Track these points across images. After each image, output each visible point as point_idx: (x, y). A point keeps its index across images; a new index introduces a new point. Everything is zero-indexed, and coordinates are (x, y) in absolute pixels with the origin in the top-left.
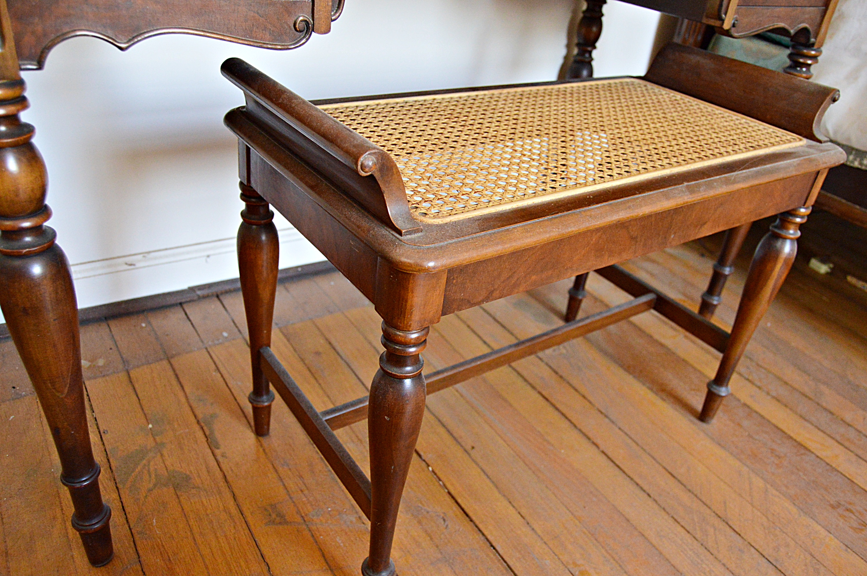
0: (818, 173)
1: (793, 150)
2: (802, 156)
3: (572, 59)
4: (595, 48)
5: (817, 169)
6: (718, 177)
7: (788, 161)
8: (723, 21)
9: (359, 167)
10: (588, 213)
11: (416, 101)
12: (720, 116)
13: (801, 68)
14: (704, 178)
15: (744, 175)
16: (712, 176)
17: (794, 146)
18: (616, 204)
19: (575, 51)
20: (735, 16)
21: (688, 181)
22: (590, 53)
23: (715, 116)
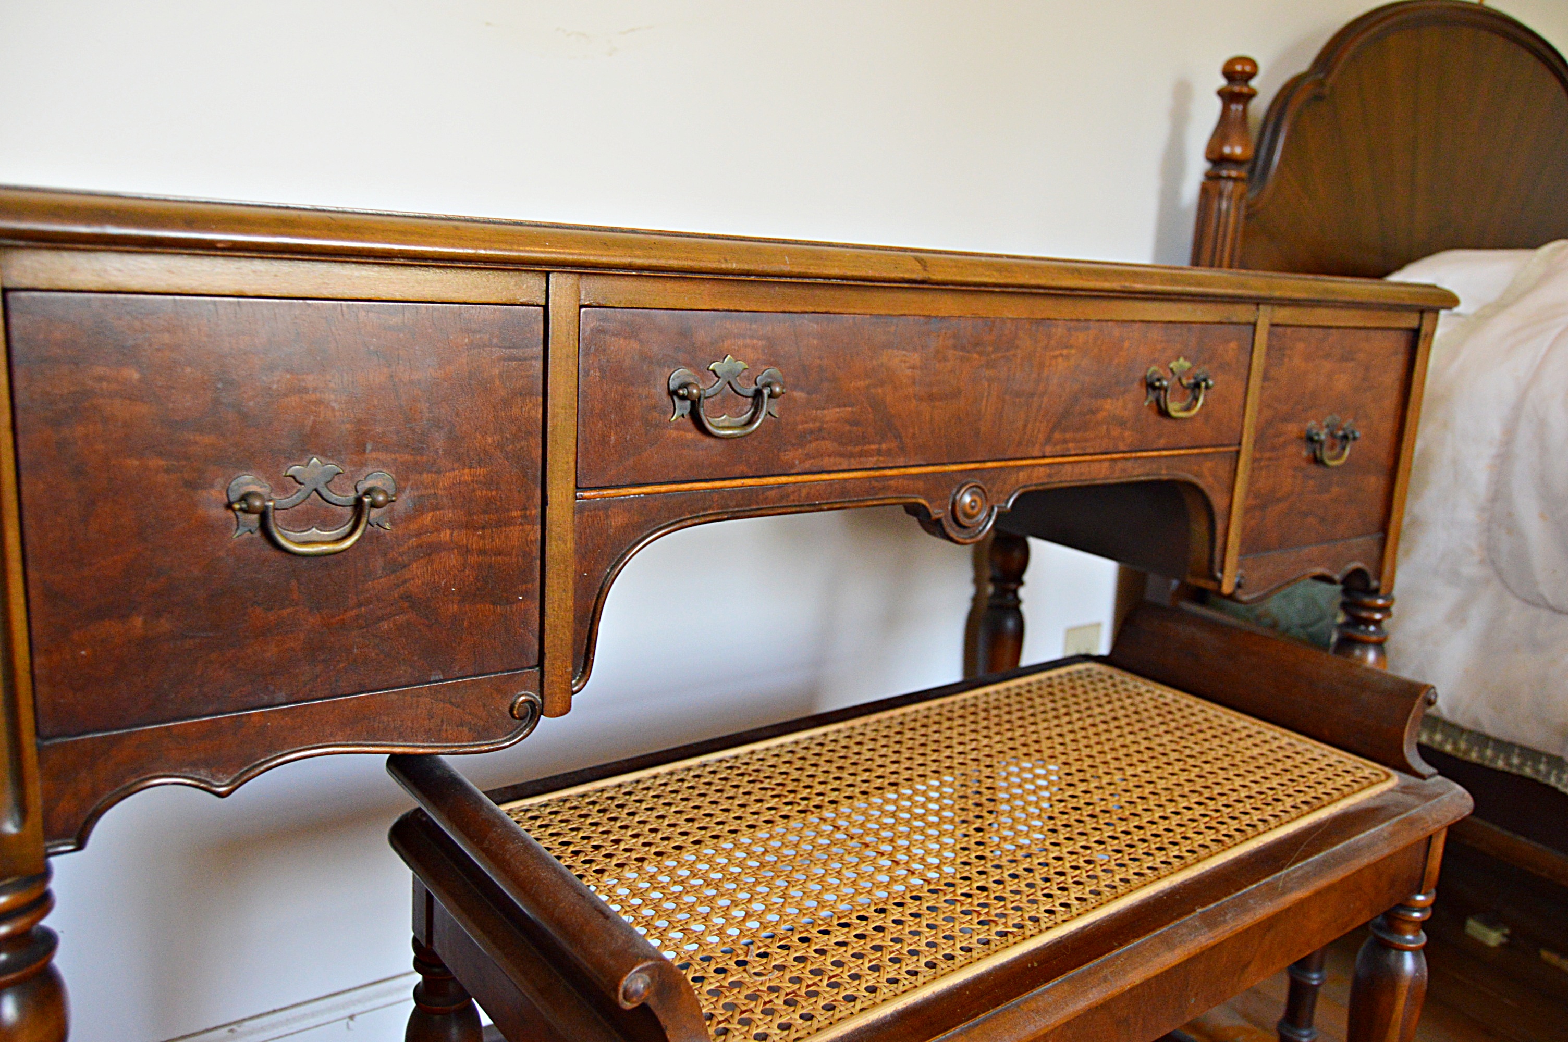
0: (1430, 839)
1: (1377, 803)
2: (1395, 816)
3: (985, 603)
4: (1021, 583)
5: (1428, 834)
6: (1254, 886)
7: (1373, 830)
8: (1220, 583)
9: (621, 996)
10: (1033, 1005)
11: (720, 761)
12: (1244, 733)
13: (1367, 626)
14: (1230, 894)
15: (1299, 873)
16: (1245, 886)
17: (1378, 792)
18: (1083, 976)
19: (990, 589)
20: (1240, 571)
21: (1203, 906)
22: (1015, 592)
23: (1236, 735)
